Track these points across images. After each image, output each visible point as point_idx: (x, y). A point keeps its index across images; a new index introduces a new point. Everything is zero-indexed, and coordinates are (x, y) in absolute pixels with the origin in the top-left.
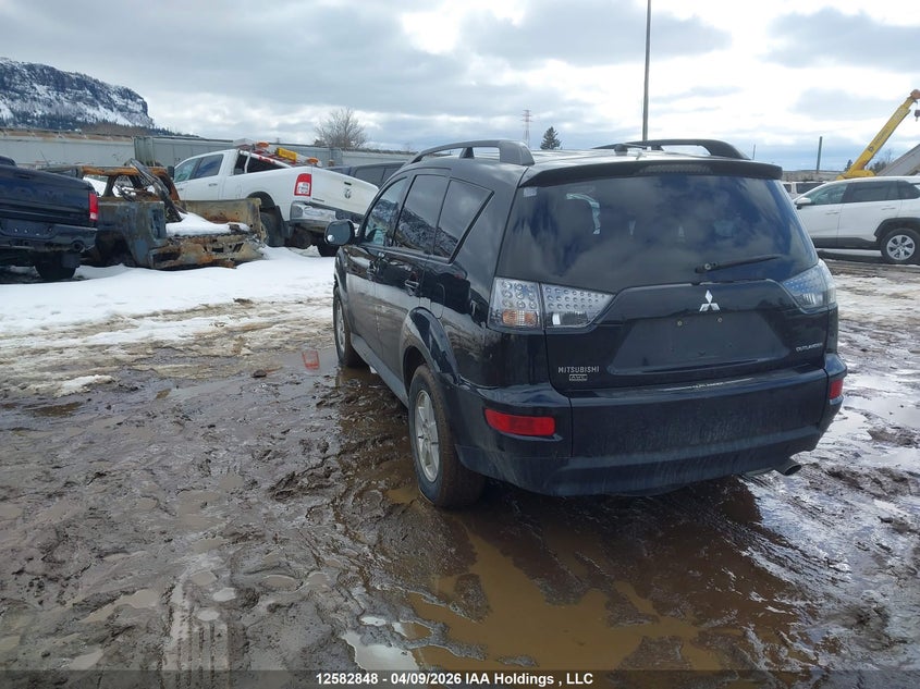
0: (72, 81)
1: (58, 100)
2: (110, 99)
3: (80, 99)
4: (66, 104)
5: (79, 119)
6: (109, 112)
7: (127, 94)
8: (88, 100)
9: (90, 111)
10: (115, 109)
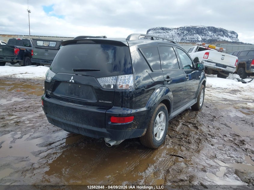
0: (218, 30)
1: (213, 35)
2: (228, 34)
3: (219, 35)
4: (215, 36)
5: (218, 40)
6: (226, 38)
7: (233, 33)
8: (221, 35)
9: (221, 38)
10: (228, 37)
